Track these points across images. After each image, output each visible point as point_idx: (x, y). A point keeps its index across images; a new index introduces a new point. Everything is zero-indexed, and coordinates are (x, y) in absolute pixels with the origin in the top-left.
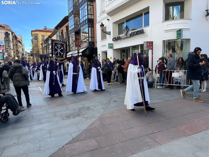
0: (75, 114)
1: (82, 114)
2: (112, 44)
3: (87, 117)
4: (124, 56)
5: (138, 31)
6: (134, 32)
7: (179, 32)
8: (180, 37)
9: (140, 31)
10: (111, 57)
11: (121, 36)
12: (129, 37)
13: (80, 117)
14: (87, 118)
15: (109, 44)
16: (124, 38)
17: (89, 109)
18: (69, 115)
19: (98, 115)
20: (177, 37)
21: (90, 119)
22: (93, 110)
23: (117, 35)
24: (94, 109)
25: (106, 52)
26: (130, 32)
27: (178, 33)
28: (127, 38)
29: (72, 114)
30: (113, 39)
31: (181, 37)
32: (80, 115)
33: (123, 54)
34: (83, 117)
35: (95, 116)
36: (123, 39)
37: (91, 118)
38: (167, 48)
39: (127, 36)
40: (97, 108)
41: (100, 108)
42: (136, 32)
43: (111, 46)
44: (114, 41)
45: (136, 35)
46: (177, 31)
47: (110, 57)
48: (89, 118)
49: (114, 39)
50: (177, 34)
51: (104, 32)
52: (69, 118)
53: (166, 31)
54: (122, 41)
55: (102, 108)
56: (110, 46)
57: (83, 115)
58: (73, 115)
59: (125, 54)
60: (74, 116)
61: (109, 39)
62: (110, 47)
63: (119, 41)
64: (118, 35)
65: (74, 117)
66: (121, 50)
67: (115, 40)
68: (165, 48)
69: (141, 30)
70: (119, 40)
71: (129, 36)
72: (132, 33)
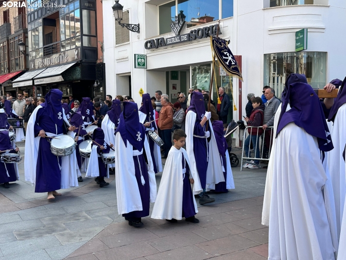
0: (42, 228)
1: (59, 229)
2: (144, 57)
3: (70, 234)
4: (174, 88)
5: (206, 29)
6: (199, 30)
7: (301, 35)
8: (302, 48)
9: (211, 29)
10: (141, 90)
11: (166, 36)
12: (184, 41)
13: (53, 234)
14: (71, 236)
15: (135, 55)
16: (172, 44)
17: (77, 218)
18: (27, 231)
19: (98, 229)
20: (297, 47)
21: (79, 238)
22: (87, 219)
23: (156, 35)
24: (89, 217)
25: (130, 77)
26: (188, 31)
27: (298, 38)
28: (181, 42)
29: (36, 230)
30: (146, 44)
31: (305, 48)
32: (54, 231)
33: (172, 82)
34: (62, 235)
35: (90, 232)
36: (171, 46)
37: (80, 236)
38: (274, 70)
39: (180, 38)
40: (97, 214)
41: (103, 216)
42: (202, 30)
43: (140, 62)
44: (149, 49)
45: (202, 38)
46: (297, 33)
47: (139, 90)
48: (75, 236)
49: (149, 45)
50: (297, 41)
51: (123, 25)
52: (29, 237)
53: (273, 32)
54: (170, 50)
55: (108, 216)
56: (140, 60)
57: (61, 231)
58: (38, 231)
59: (177, 82)
60: (40, 233)
61: (137, 44)
62: (139, 65)
63: (161, 51)
64: (161, 33)
65: (40, 235)
66: (167, 73)
67: (151, 46)
68: (270, 69)
69: (213, 26)
70: (163, 48)
71: (185, 38)
72: (192, 32)
